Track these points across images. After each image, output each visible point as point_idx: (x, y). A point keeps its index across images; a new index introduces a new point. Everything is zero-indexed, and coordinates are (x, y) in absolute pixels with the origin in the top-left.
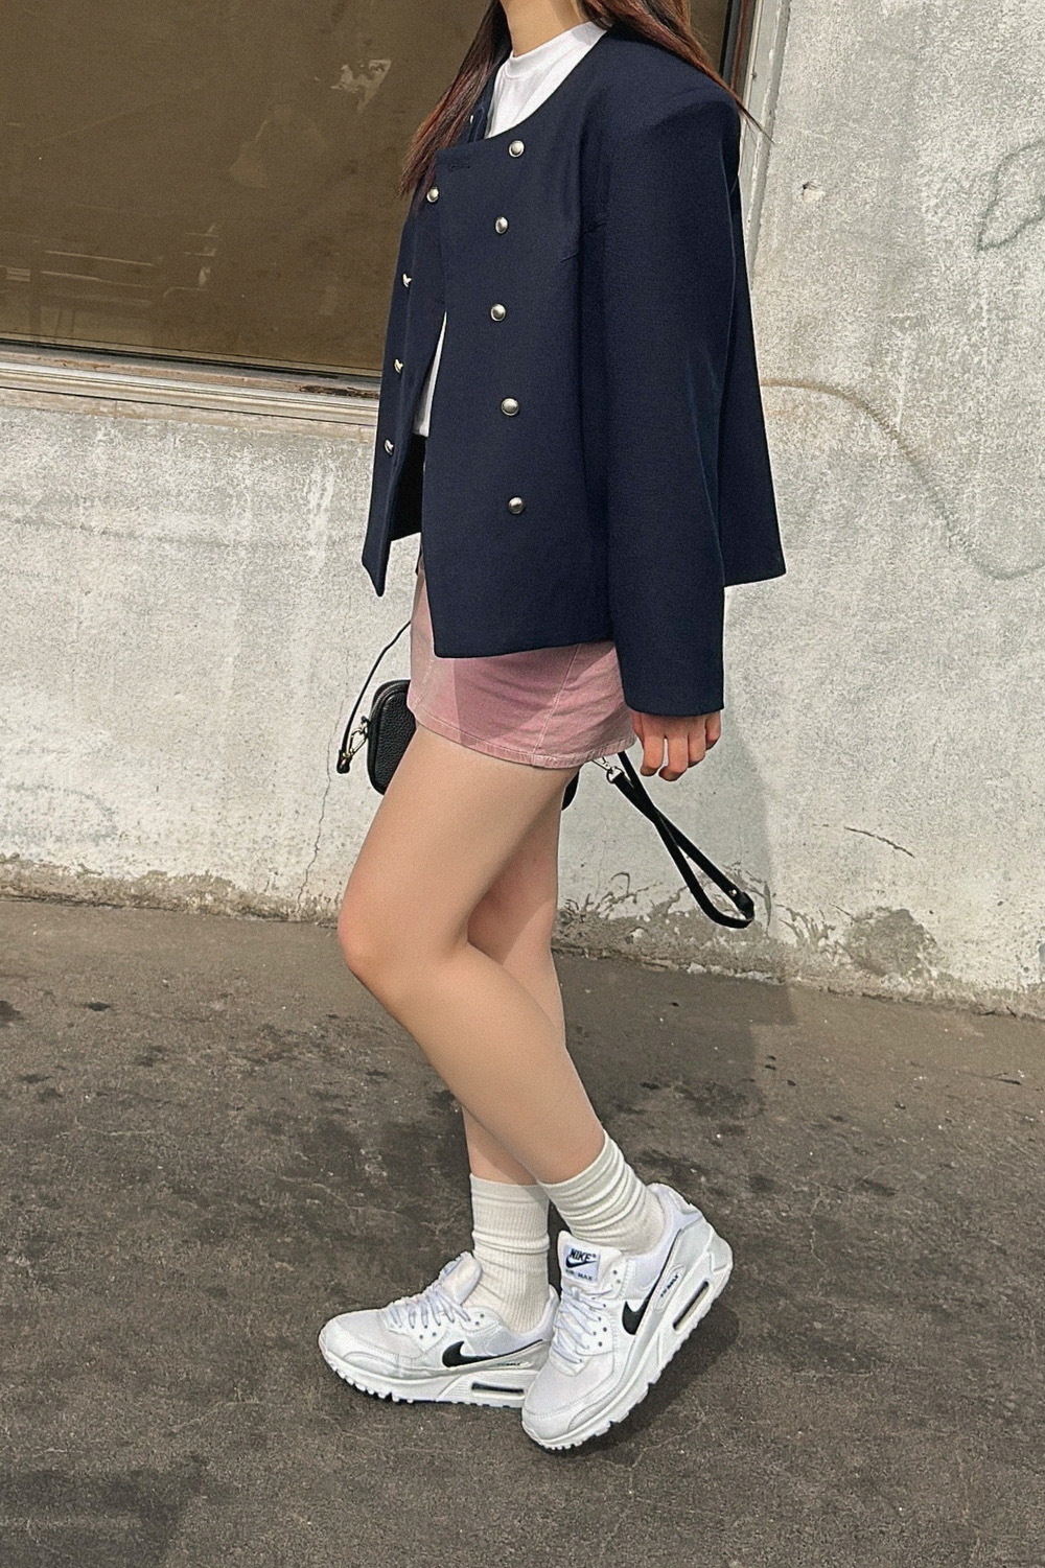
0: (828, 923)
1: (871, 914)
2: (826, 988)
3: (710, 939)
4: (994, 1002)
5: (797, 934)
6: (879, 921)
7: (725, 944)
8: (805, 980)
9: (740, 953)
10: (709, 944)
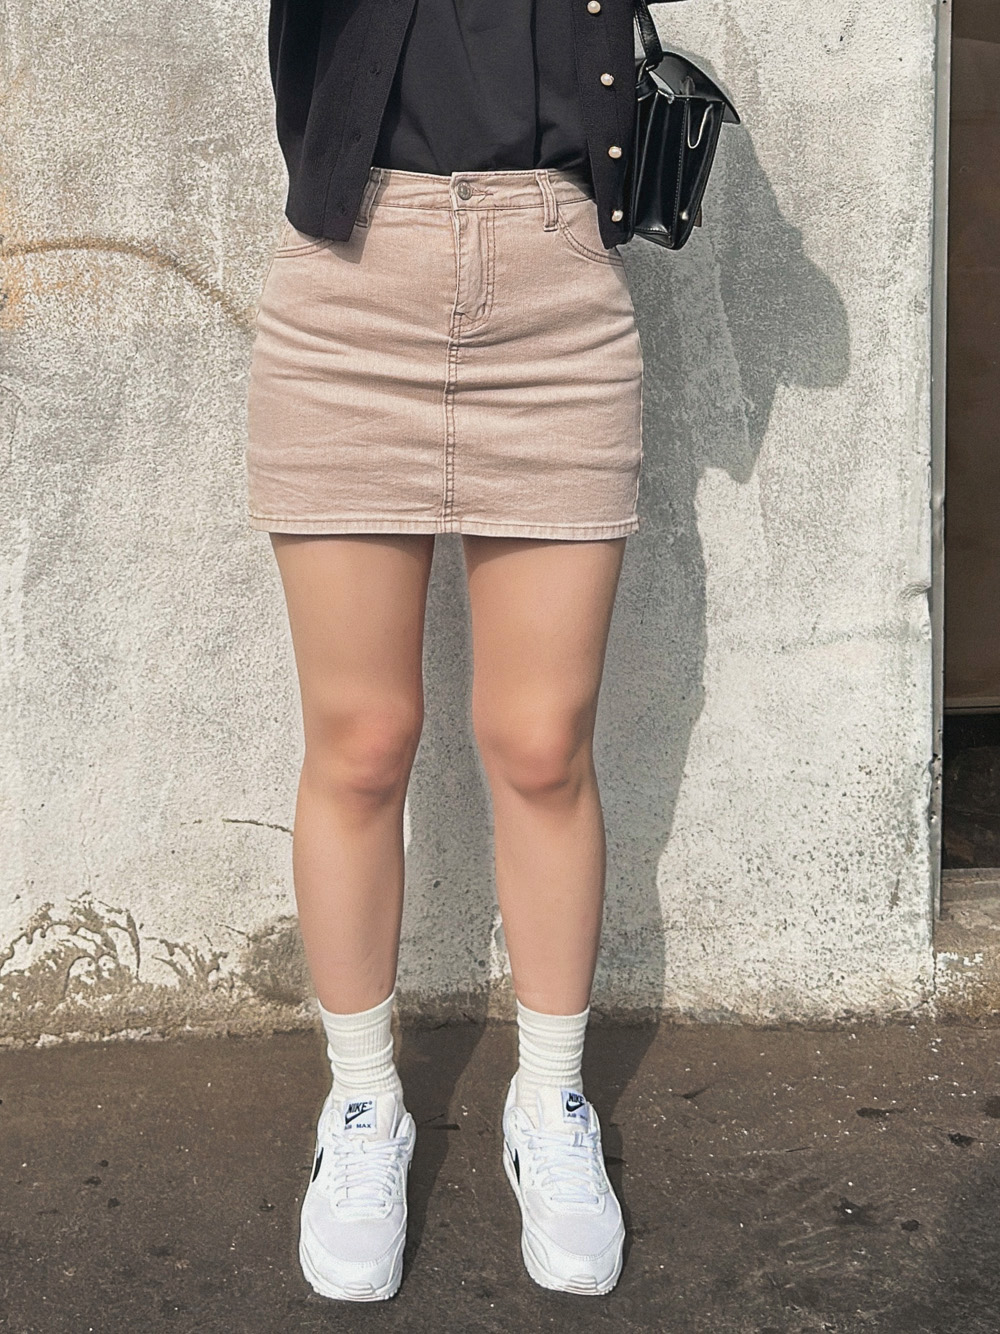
0: (217, 950)
1: (272, 928)
2: (225, 1033)
3: (63, 999)
4: (446, 1010)
5: (178, 972)
6: (284, 935)
7: (83, 1002)
8: (196, 1028)
9: (105, 1011)
10: (61, 1006)
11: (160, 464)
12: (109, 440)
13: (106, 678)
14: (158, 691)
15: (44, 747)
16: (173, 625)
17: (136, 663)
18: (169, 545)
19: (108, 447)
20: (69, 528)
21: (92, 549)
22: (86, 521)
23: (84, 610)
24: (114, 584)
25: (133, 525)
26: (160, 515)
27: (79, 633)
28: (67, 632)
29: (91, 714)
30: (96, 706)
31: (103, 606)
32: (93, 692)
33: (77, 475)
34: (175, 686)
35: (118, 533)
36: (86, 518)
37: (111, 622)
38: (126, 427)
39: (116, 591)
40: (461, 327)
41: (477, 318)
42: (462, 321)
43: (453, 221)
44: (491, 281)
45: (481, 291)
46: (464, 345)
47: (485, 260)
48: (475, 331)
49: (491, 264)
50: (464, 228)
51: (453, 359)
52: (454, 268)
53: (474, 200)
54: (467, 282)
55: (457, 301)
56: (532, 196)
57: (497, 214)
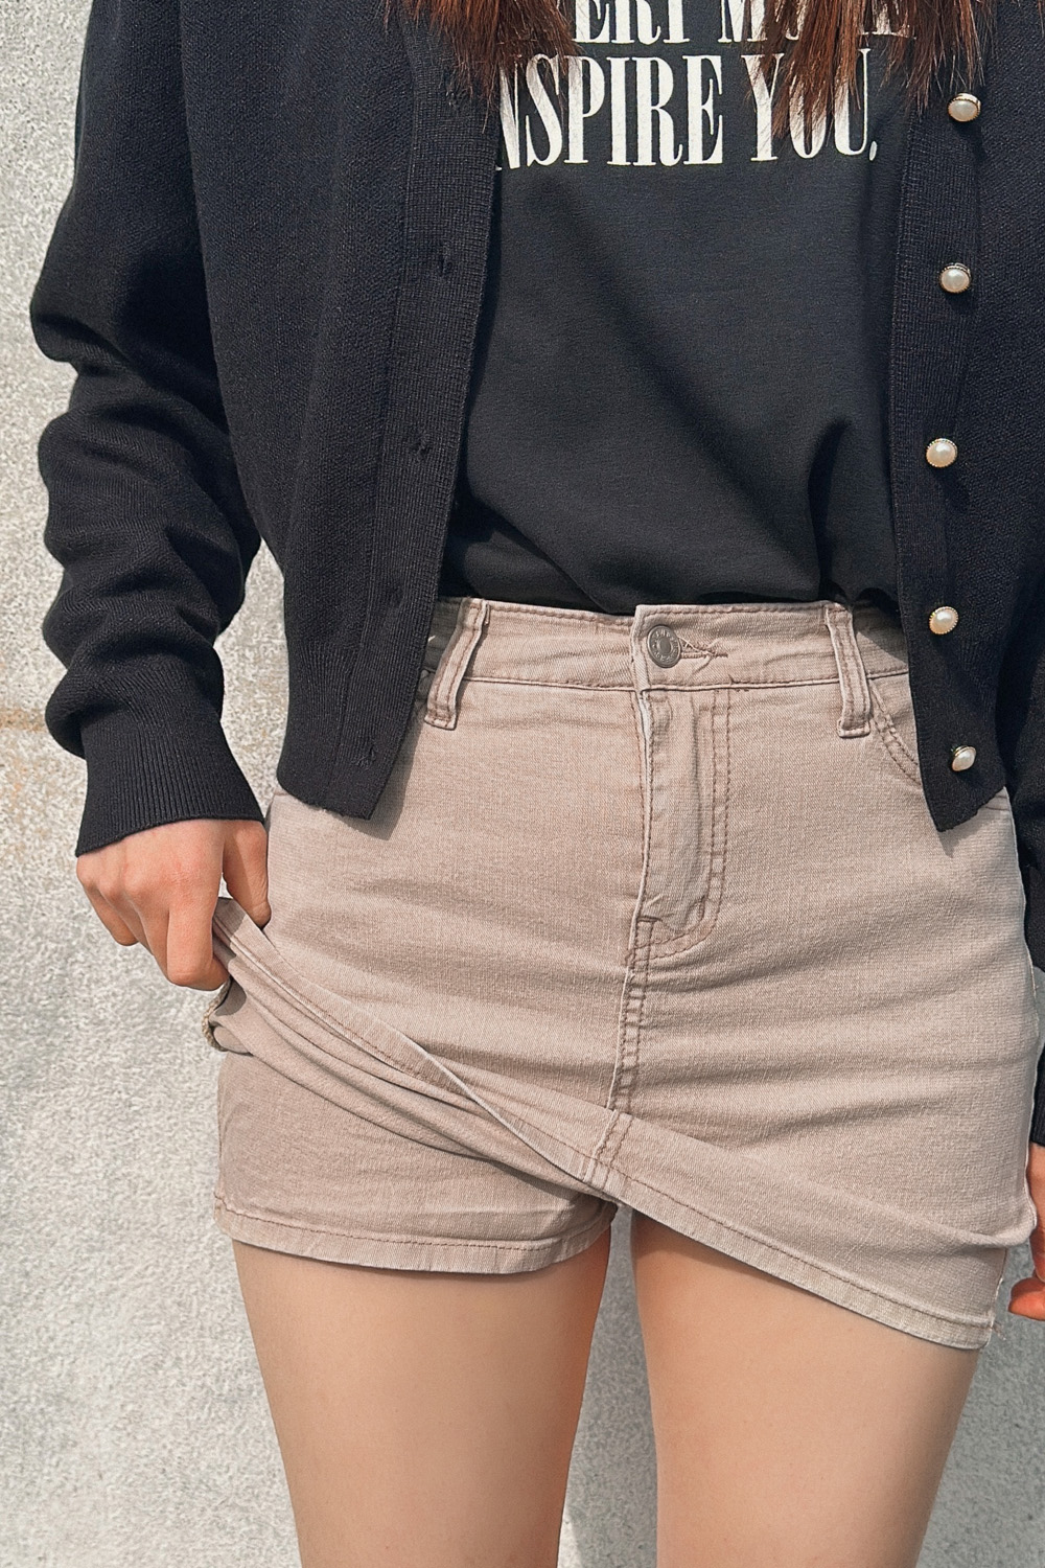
11: (136, 1094)
12: (49, 1053)
13: (60, 1429)
14: (144, 1452)
16: (166, 1353)
17: (106, 1407)
18: (154, 1226)
19: (48, 1063)
21: (29, 1227)
22: (16, 1182)
23: (19, 1322)
24: (66, 1283)
25: (95, 1191)
26: (139, 1176)
27: (13, 1356)
29: (38, 1481)
30: (46, 1471)
31: (51, 1316)
32: (39, 1449)
34: (169, 1447)
35: (69, 1203)
36: (16, 1177)
37: (64, 1342)
38: (76, 1032)
39: (70, 1295)
40: (653, 947)
41: (689, 927)
42: (655, 934)
43: (638, 715)
44: (719, 847)
45: (696, 869)
46: (656, 986)
47: (706, 801)
48: (682, 955)
49: (720, 810)
50: (661, 730)
51: (632, 1018)
52: (639, 820)
53: (685, 667)
54: (665, 851)
55: (644, 892)
56: (815, 660)
57: (736, 697)
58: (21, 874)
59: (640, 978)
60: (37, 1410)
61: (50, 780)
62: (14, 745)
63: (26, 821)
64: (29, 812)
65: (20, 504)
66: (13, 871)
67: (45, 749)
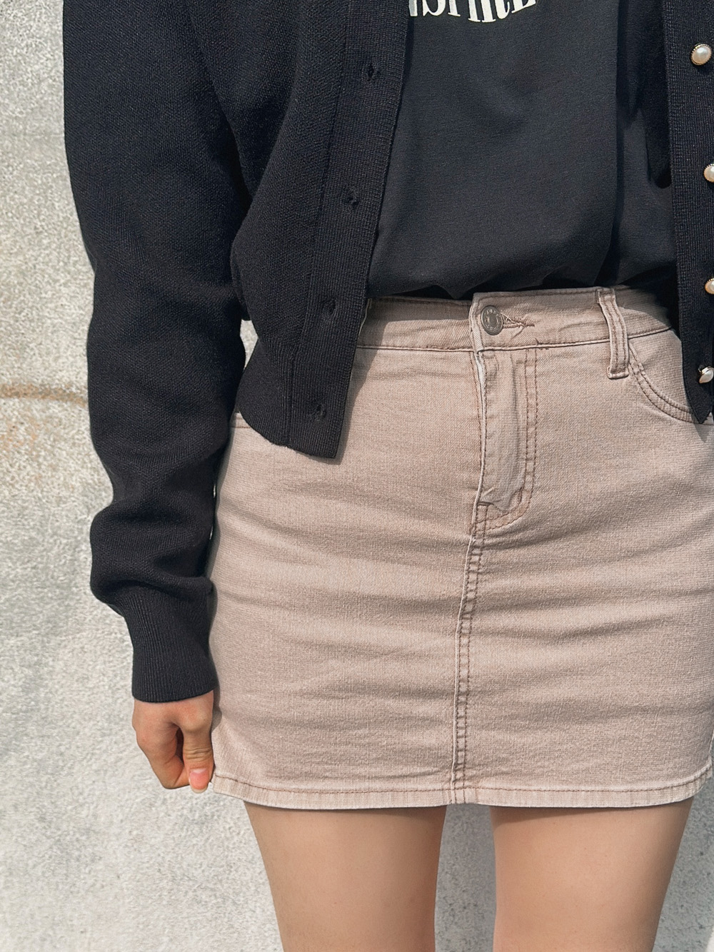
12: (66, 611)
13: (90, 850)
14: (146, 860)
15: (32, 916)
17: (119, 834)
19: (67, 617)
20: (33, 703)
21: (61, 723)
22: (51, 695)
23: (58, 785)
24: (88, 757)
25: (103, 698)
27: (56, 807)
28: (44, 806)
29: (78, 884)
30: (82, 877)
31: (79, 779)
32: (77, 863)
33: (35, 648)
34: (162, 855)
35: (87, 706)
36: (51, 693)
37: (89, 795)
38: (84, 596)
39: (91, 765)
40: (488, 522)
41: (511, 509)
42: (489, 513)
43: (475, 368)
44: (531, 455)
45: (516, 470)
46: (490, 547)
47: (522, 424)
48: (508, 527)
49: (531, 430)
50: (491, 378)
51: (473, 568)
52: (478, 438)
53: (507, 334)
54: (496, 458)
55: (482, 486)
56: (592, 327)
57: (541, 354)
58: (40, 495)
59: (479, 542)
60: (74, 838)
61: (55, 431)
62: (29, 409)
63: (41, 460)
64: (43, 453)
65: (23, 246)
66: (35, 493)
67: (51, 411)
